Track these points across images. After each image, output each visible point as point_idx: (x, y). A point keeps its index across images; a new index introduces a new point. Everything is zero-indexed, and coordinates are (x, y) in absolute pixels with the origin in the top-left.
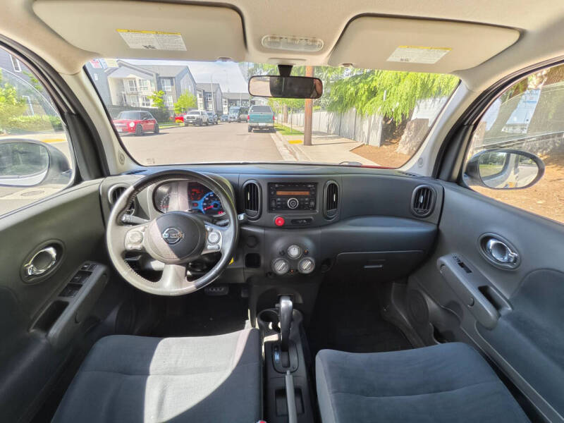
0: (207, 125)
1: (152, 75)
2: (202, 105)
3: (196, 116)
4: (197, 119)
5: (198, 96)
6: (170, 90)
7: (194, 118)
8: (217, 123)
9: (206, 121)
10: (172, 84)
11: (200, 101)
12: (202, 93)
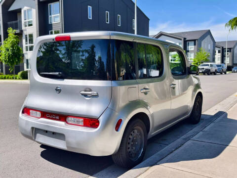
0: (215, 74)
1: (181, 39)
2: (220, 59)
3: (205, 67)
4: (206, 70)
5: (217, 51)
6: (193, 49)
7: (203, 69)
8: (225, 73)
9: (214, 71)
10: (195, 45)
11: (218, 56)
12: (221, 49)
